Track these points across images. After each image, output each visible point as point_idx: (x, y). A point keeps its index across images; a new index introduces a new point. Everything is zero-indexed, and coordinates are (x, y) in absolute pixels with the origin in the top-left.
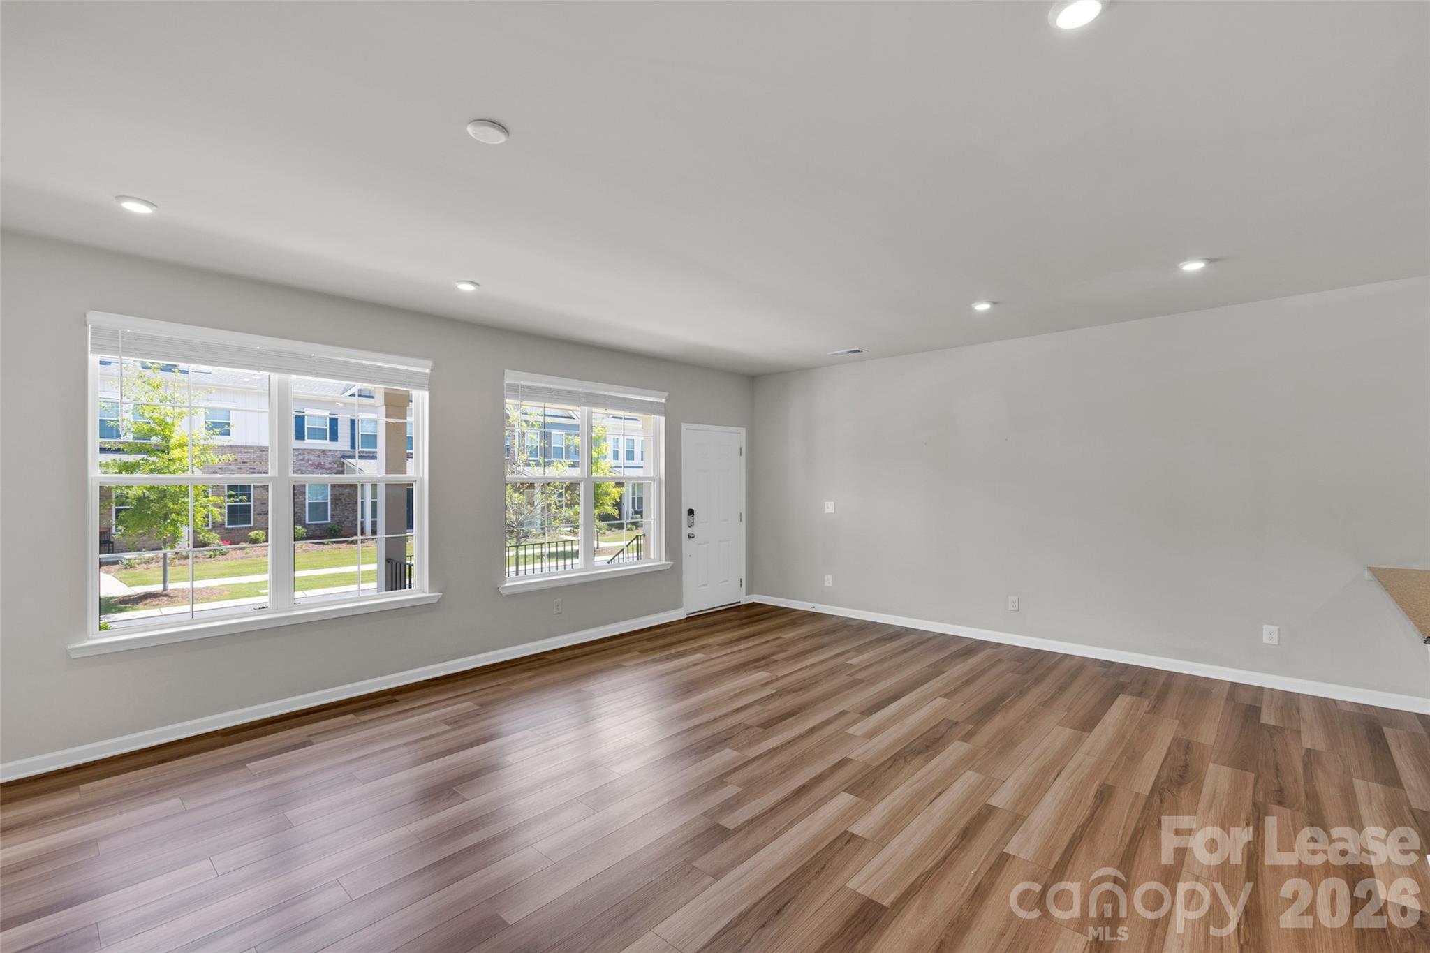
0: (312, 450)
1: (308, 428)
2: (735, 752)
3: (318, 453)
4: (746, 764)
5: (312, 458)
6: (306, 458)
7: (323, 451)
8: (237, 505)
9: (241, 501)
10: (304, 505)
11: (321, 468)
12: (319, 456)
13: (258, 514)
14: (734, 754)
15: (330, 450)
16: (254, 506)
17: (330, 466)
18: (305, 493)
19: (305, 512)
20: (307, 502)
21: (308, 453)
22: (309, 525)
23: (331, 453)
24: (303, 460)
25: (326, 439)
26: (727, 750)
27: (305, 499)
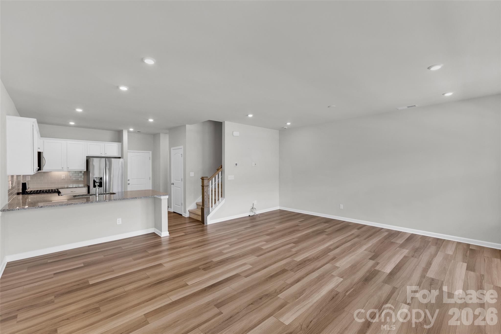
2: (295, 260)
4: (291, 256)
14: (295, 259)
26: (298, 260)
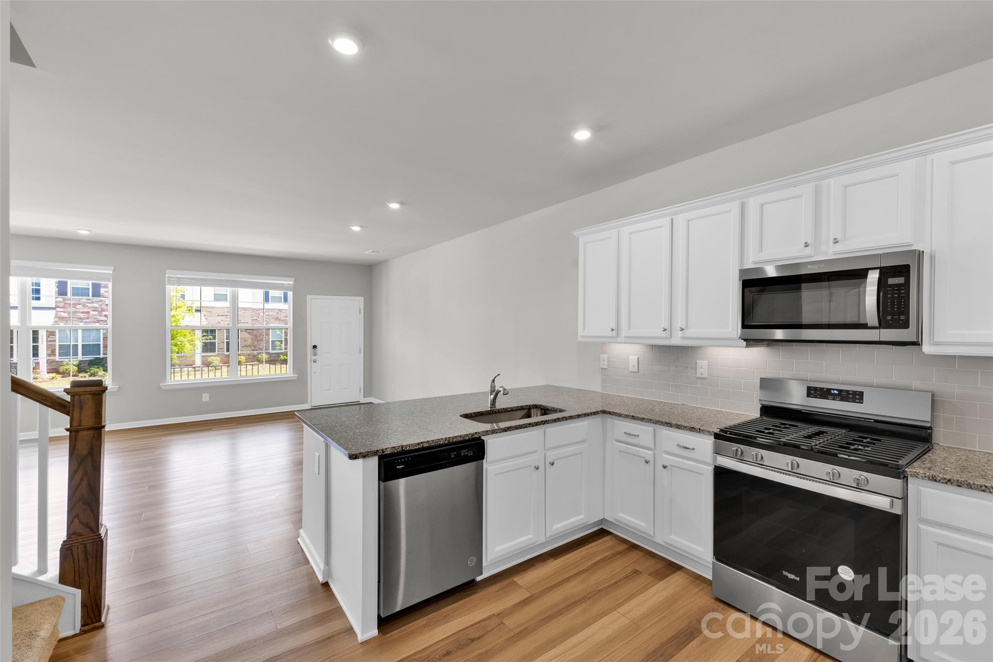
0: (273, 309)
1: (271, 297)
3: (277, 311)
5: (274, 314)
6: (270, 314)
7: (280, 310)
8: (208, 342)
9: (210, 339)
10: (269, 342)
11: (279, 320)
12: (277, 313)
13: (243, 347)
15: (284, 309)
16: (241, 342)
17: (284, 319)
18: (269, 334)
19: (269, 346)
20: (271, 340)
21: (271, 311)
22: (272, 353)
23: (284, 311)
24: (268, 315)
25: (281, 302)
27: (269, 338)
